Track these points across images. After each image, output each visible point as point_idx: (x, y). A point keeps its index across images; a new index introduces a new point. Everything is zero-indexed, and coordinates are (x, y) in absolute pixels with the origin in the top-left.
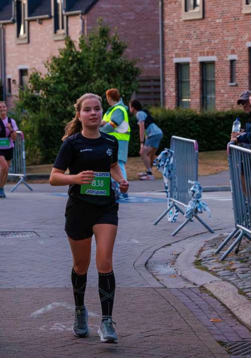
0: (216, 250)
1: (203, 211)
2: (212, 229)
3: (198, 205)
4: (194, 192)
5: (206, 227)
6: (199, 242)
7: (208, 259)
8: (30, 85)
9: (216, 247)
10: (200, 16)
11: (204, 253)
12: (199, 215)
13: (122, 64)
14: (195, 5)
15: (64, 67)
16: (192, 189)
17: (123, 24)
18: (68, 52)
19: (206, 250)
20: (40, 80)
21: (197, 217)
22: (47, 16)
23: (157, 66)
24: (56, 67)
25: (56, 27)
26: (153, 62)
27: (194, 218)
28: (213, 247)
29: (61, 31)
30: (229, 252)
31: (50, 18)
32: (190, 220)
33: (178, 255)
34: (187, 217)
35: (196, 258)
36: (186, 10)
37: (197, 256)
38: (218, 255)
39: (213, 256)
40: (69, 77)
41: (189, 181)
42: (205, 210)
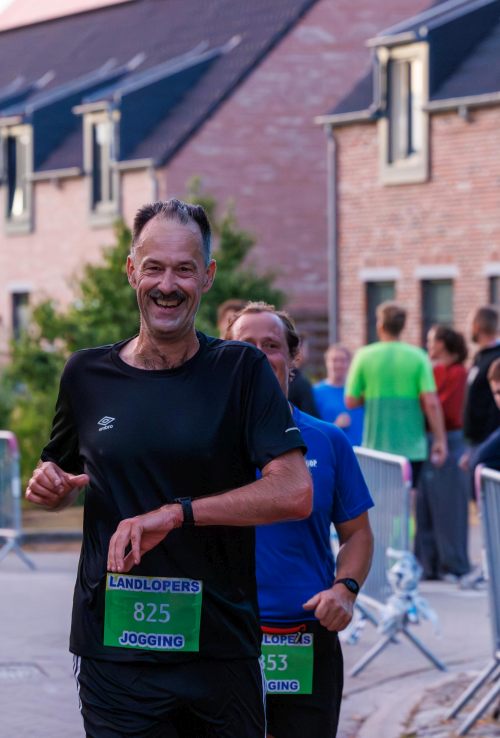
0: (449, 711)
1: (422, 621)
2: (442, 661)
3: (408, 606)
4: (400, 576)
5: (429, 656)
6: (412, 692)
7: (430, 730)
8: (33, 329)
9: (448, 704)
10: (421, 175)
11: (423, 718)
12: (411, 629)
13: (242, 281)
14: (410, 150)
15: (111, 287)
16: (396, 568)
17: (248, 190)
18: (120, 255)
19: (426, 710)
20: (57, 316)
21: (407, 634)
22: (73, 171)
23: (322, 287)
24: (94, 288)
25: (96, 197)
26: (312, 277)
27: (400, 637)
28: (441, 703)
29: (107, 207)
30: (479, 716)
31: (82, 175)
32: (392, 640)
33: (362, 721)
34: (384, 633)
35: (401, 729)
36: (390, 160)
37: (407, 725)
38: (454, 722)
39: (442, 723)
40: (123, 311)
41: (391, 552)
42: (425, 617)
